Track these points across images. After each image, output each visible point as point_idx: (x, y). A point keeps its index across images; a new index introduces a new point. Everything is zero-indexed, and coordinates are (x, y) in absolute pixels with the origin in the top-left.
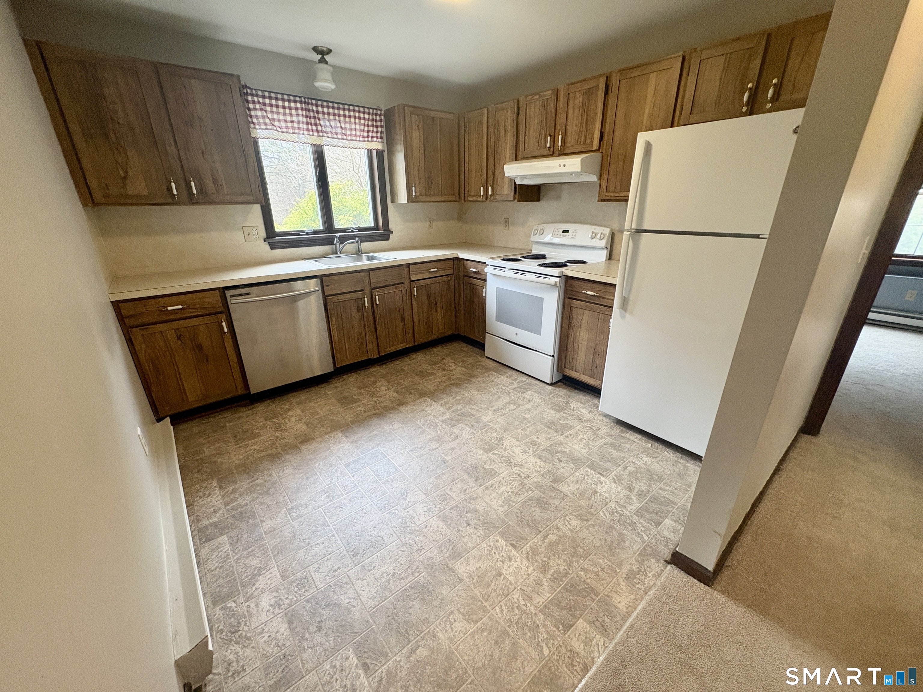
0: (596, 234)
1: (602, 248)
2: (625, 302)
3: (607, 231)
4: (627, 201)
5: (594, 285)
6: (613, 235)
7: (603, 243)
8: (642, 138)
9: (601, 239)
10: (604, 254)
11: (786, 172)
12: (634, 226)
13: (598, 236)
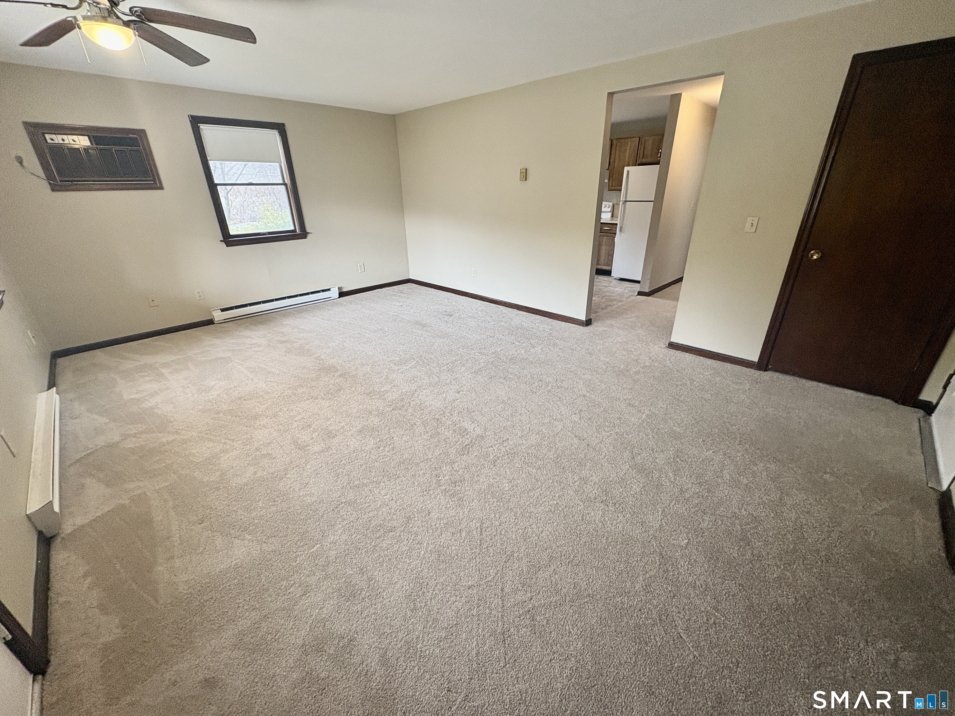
0: (606, 205)
1: (609, 212)
2: (621, 229)
3: (611, 204)
4: (621, 190)
5: (608, 225)
6: (613, 206)
7: (609, 210)
8: (626, 169)
9: (609, 207)
10: (610, 214)
11: (656, 181)
12: (624, 200)
13: (607, 206)
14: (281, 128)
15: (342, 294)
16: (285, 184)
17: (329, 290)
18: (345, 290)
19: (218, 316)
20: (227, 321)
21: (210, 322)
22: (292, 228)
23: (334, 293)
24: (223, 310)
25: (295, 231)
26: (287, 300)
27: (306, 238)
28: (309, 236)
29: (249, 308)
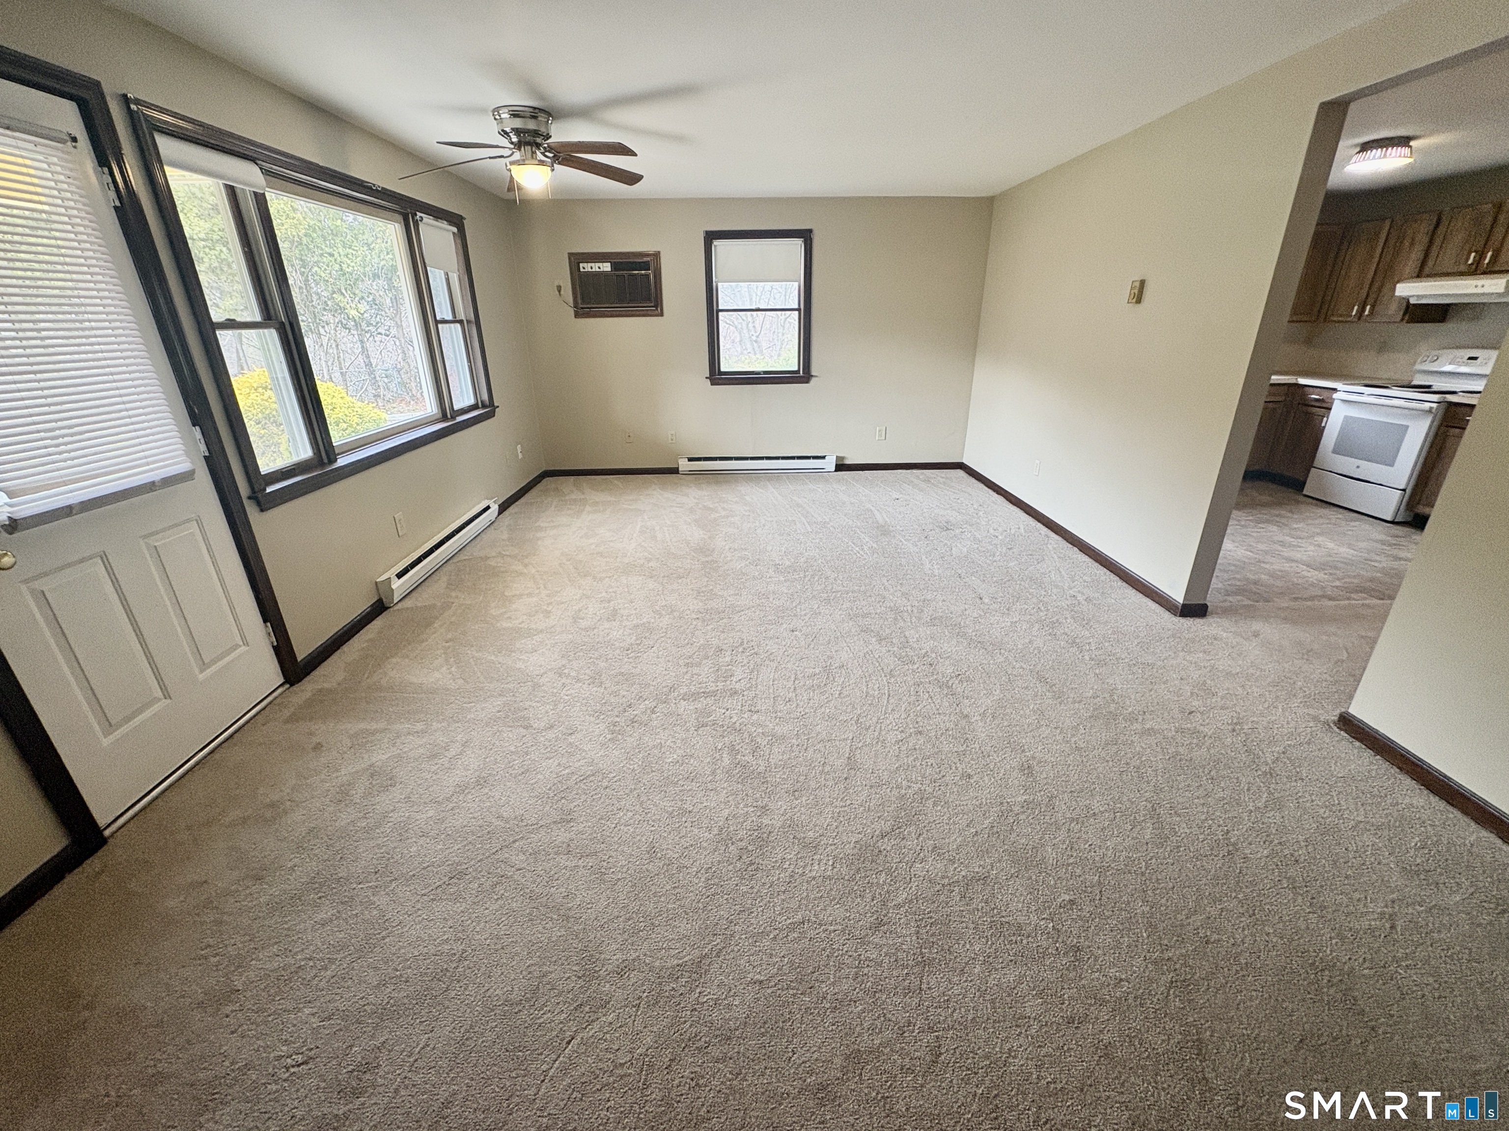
14: (806, 236)
15: (841, 467)
16: (799, 310)
17: (824, 457)
18: (848, 462)
19: (684, 465)
20: (692, 473)
21: (675, 471)
22: (796, 369)
23: (830, 464)
24: (690, 460)
25: (798, 372)
26: (765, 461)
27: (807, 382)
28: (813, 381)
29: (718, 462)
